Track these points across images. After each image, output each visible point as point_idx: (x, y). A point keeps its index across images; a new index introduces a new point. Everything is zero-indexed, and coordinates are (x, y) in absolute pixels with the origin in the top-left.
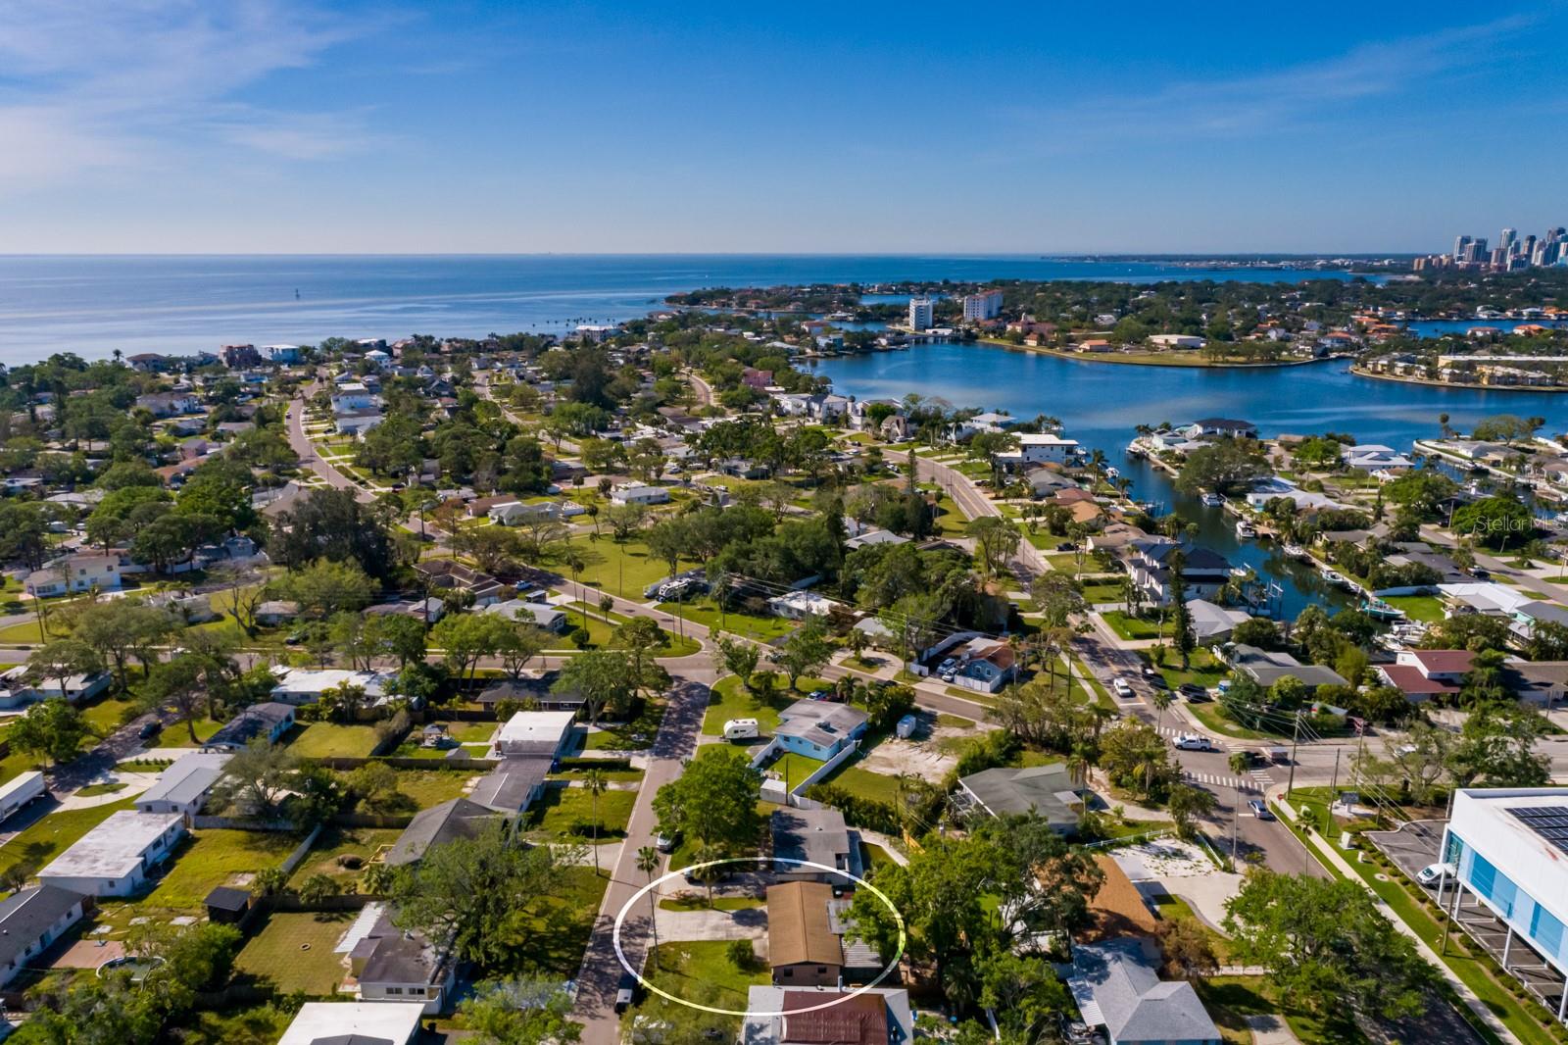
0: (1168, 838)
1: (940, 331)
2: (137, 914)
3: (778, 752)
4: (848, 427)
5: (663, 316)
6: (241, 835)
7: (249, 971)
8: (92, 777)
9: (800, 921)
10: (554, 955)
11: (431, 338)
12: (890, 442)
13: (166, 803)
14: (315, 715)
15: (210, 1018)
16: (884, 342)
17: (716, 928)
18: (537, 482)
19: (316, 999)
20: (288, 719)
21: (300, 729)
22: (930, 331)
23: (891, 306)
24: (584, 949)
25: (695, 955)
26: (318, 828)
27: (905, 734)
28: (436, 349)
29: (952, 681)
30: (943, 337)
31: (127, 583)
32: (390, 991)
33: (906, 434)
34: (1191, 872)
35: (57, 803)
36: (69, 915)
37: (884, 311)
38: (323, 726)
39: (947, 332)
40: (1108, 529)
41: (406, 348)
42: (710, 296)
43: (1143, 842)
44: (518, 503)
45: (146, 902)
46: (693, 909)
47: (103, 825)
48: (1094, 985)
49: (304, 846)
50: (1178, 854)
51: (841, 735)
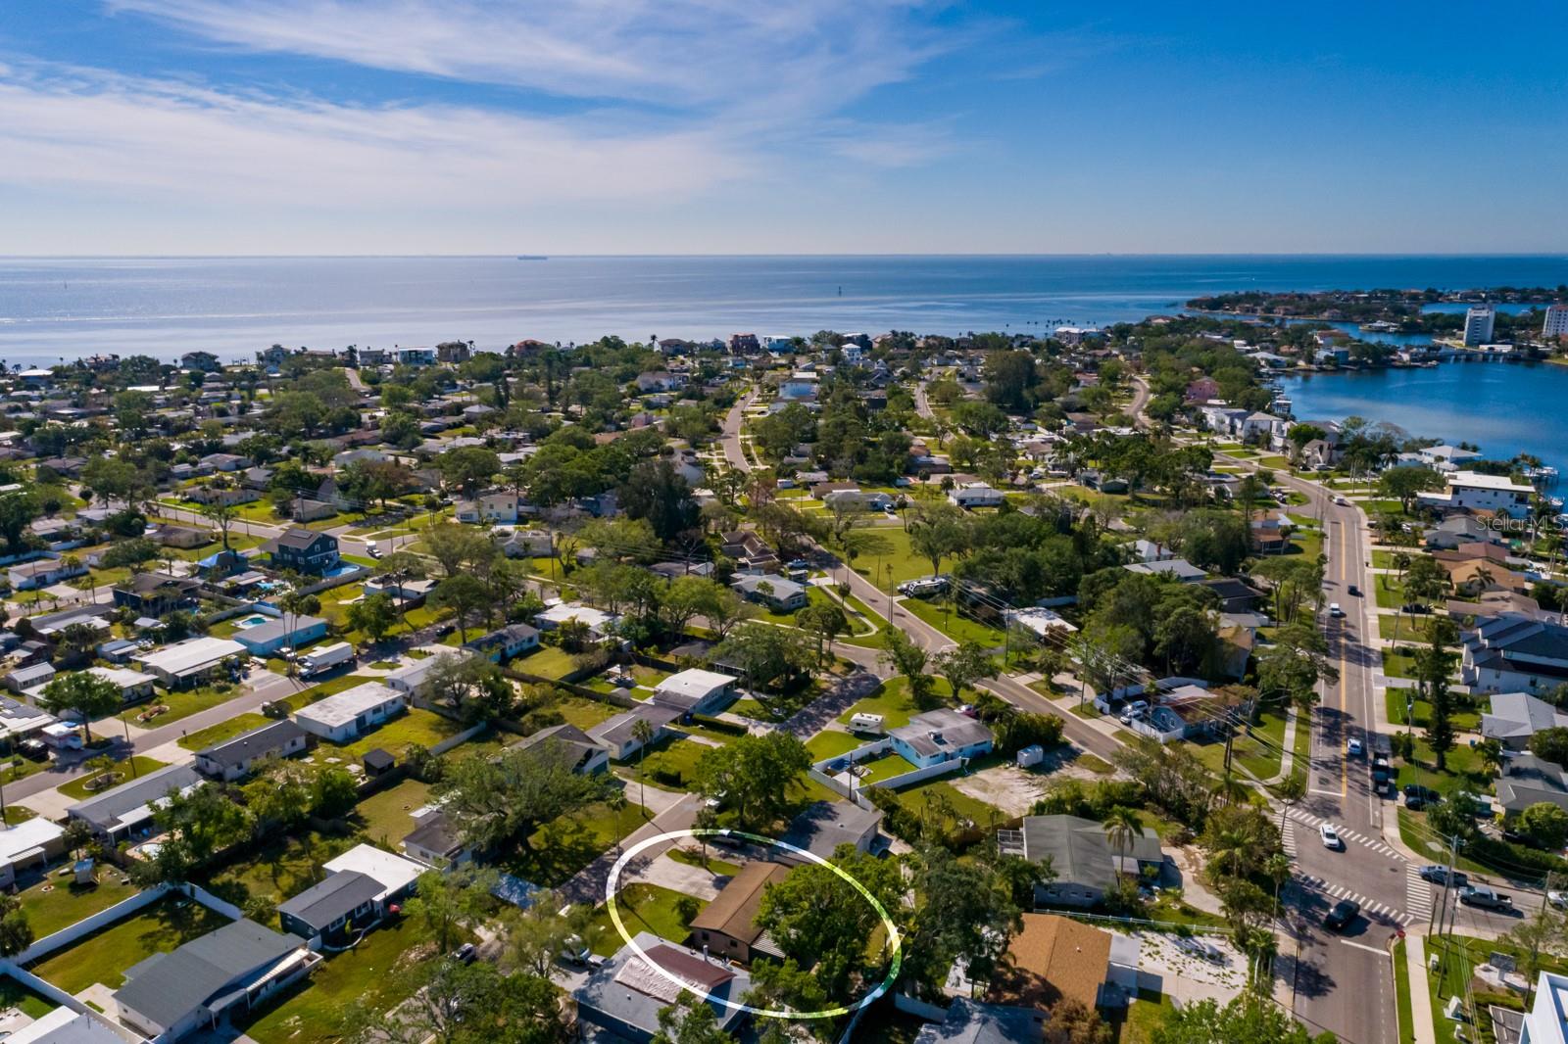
0: (1222, 938)
1: (1498, 348)
2: (334, 755)
3: (887, 752)
4: (1269, 449)
5: (1160, 321)
6: (435, 717)
7: (361, 814)
8: (387, 656)
9: (745, 897)
10: (557, 865)
11: (912, 334)
12: (1306, 468)
13: (402, 683)
14: (552, 643)
15: (315, 837)
16: (1406, 357)
17: (693, 884)
18: (887, 473)
19: (371, 843)
20: (531, 640)
21: (538, 649)
22: (1485, 347)
23: (1451, 316)
24: (582, 868)
25: (658, 900)
26: (482, 725)
27: (1024, 764)
28: (911, 345)
29: (1129, 724)
30: (1500, 354)
31: (521, 520)
32: (422, 854)
33: (1330, 462)
34: (1212, 979)
35: (355, 668)
36: (294, 744)
37: (1439, 321)
38: (556, 651)
39: (1506, 349)
40: (1486, 595)
41: (883, 342)
42: (1234, 301)
43: (1184, 933)
44: (856, 490)
45: (346, 749)
46: (690, 863)
47: (354, 689)
48: (939, 1037)
49: (464, 735)
50: (1217, 958)
51: (949, 749)
